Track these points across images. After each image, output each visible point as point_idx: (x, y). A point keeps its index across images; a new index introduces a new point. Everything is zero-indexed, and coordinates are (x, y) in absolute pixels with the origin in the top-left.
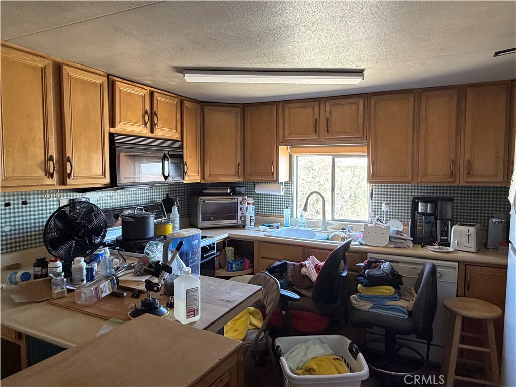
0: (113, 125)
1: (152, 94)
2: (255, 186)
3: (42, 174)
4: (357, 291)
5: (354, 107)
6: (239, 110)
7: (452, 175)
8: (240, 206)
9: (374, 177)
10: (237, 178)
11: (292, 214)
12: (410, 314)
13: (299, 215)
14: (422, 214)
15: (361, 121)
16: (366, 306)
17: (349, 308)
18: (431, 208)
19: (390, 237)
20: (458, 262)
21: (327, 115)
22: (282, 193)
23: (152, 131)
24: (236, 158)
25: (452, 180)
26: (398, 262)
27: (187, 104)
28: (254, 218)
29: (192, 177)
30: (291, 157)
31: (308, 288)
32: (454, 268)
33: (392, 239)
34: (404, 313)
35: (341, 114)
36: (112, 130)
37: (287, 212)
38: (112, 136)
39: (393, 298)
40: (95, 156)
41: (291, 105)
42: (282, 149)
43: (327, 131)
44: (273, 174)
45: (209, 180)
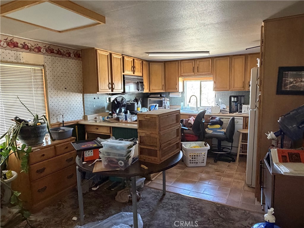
0: (124, 72)
1: (134, 60)
2: (169, 94)
3: (108, 88)
4: (207, 128)
5: (208, 62)
6: (163, 63)
7: (243, 87)
8: (163, 102)
9: (216, 89)
10: (162, 90)
11: (184, 105)
12: (225, 133)
13: (187, 104)
14: (233, 102)
15: (210, 68)
16: (210, 132)
17: (205, 133)
18: (236, 99)
19: (221, 111)
20: (243, 117)
21: (198, 65)
22: (180, 96)
23: (134, 73)
24: (162, 83)
25: (243, 89)
26: (223, 118)
27: (144, 62)
28: (169, 106)
29: (146, 91)
30: (183, 82)
31: (191, 127)
32: (242, 119)
33: (222, 111)
34: (223, 133)
35: (203, 65)
36: (123, 74)
37: (182, 104)
38: (124, 75)
39: (220, 129)
40: (119, 82)
41: (183, 62)
42: (180, 78)
43: (198, 72)
44: (177, 89)
45: (152, 91)
